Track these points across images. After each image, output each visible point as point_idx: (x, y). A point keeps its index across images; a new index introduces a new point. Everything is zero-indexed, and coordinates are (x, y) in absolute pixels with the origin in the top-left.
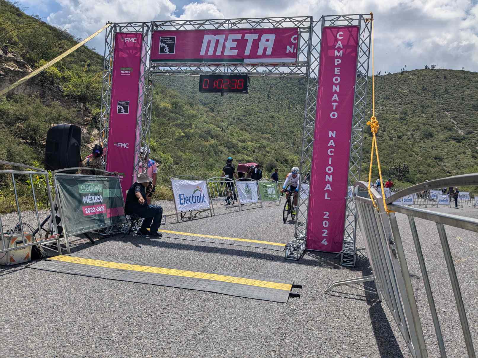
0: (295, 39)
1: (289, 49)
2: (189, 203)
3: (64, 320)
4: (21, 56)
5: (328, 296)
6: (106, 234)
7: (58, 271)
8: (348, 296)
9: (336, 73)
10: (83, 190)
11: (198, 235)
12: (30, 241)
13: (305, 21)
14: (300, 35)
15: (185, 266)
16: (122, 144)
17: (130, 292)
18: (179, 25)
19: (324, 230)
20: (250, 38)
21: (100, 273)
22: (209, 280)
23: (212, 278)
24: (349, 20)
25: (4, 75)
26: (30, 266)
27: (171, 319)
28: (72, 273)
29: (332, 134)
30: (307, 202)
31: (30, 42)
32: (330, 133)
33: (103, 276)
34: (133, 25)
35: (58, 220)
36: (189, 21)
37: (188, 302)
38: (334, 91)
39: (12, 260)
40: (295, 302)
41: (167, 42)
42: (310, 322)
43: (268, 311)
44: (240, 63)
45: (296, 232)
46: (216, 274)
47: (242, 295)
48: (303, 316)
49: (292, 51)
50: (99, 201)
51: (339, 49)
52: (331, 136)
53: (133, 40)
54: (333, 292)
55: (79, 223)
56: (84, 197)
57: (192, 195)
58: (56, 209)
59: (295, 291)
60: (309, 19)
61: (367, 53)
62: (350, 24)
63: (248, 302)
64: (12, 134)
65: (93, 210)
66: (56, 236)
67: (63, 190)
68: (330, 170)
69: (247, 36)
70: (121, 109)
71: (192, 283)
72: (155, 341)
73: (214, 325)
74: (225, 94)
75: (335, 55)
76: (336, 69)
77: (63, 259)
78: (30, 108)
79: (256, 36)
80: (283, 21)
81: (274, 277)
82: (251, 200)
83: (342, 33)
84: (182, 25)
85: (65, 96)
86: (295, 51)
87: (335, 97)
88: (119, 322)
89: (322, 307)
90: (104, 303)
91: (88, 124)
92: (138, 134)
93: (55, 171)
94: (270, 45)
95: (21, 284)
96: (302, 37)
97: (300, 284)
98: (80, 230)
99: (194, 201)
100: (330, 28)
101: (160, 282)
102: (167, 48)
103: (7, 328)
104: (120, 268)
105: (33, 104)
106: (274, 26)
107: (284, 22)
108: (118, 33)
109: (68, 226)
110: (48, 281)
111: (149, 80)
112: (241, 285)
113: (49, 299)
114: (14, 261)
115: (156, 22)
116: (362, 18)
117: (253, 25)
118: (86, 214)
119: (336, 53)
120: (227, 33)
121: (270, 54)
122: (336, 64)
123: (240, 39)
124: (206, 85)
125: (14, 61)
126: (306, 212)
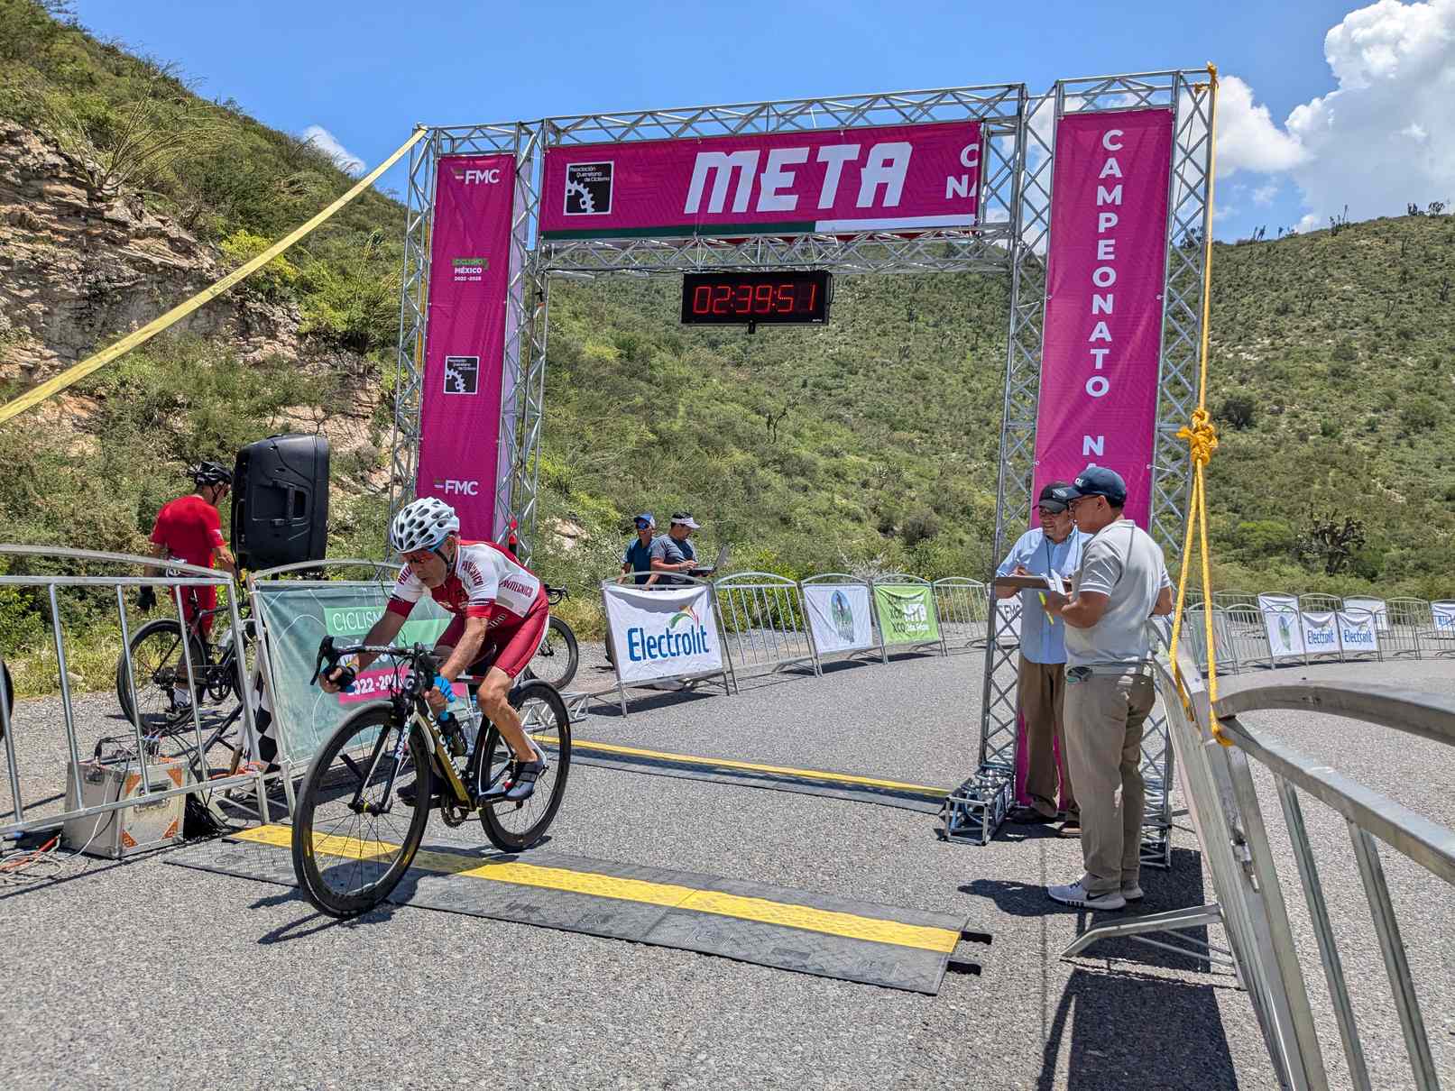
0: (971, 156)
1: (955, 187)
2: (659, 657)
3: (258, 1037)
4: (182, 220)
5: (1073, 969)
9: (1101, 256)
10: (339, 626)
12: (178, 782)
13: (1000, 100)
14: (987, 143)
16: (458, 483)
17: (460, 949)
18: (623, 125)
20: (836, 157)
23: (708, 904)
24: (1141, 90)
25: (131, 279)
26: (179, 859)
27: (573, 1043)
29: (1094, 445)
31: (209, 181)
32: (1088, 440)
34: (488, 133)
35: (264, 719)
36: (651, 114)
37: (629, 985)
38: (1095, 311)
39: (128, 841)
40: (964, 988)
41: (588, 180)
42: (1006, 1059)
43: (874, 1019)
44: (805, 234)
45: (983, 753)
46: (723, 891)
47: (796, 962)
48: (987, 1038)
49: (963, 192)
51: (1110, 183)
52: (1091, 450)
53: (487, 176)
55: (325, 726)
57: (668, 631)
58: (259, 684)
59: (970, 952)
60: (1014, 94)
61: (1200, 190)
62: (1144, 104)
63: (818, 988)
65: (368, 685)
66: (255, 768)
67: (280, 628)
69: (825, 153)
70: (456, 380)
71: (645, 921)
73: (702, 1063)
74: (760, 329)
75: (1100, 202)
76: (1102, 243)
77: (274, 837)
80: (932, 102)
81: (907, 906)
82: (852, 640)
83: (1119, 133)
84: (630, 127)
85: (306, 335)
86: (973, 193)
87: (1102, 331)
88: (418, 1047)
90: (380, 985)
91: (373, 415)
92: (503, 453)
93: (259, 573)
94: (896, 178)
95: (145, 919)
96: (994, 149)
97: (985, 929)
99: (674, 650)
100: (1080, 116)
102: (587, 197)
103: (94, 1061)
104: (436, 869)
106: (907, 118)
107: (937, 104)
108: (445, 158)
109: (293, 734)
110: (225, 907)
111: (534, 293)
112: (796, 933)
113: (222, 965)
115: (553, 121)
116: (1182, 84)
117: (843, 119)
119: (1102, 194)
120: (765, 143)
121: (896, 203)
122: (1102, 227)
123: (805, 161)
124: (702, 305)
125: (163, 236)
126: (1015, 690)
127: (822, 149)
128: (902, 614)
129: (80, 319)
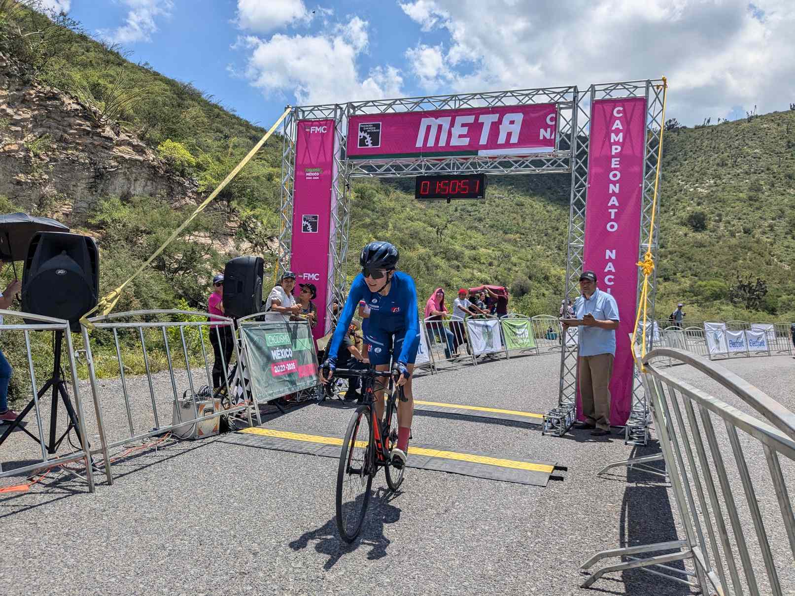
0: (551, 119)
1: (543, 134)
4: (138, 135)
5: (602, 479)
6: (294, 400)
7: (256, 445)
9: (613, 166)
10: (271, 341)
12: (217, 409)
13: (566, 93)
14: (559, 113)
16: (309, 274)
18: (385, 105)
20: (487, 120)
21: (308, 448)
22: (443, 459)
23: (447, 456)
25: (115, 167)
26: (222, 440)
28: (274, 448)
29: (611, 254)
31: (150, 114)
32: (608, 252)
33: (312, 453)
34: (320, 108)
35: (247, 381)
36: (400, 100)
37: (422, 482)
38: (611, 192)
39: (201, 433)
40: (556, 485)
41: (369, 131)
42: (575, 506)
43: (521, 494)
44: (473, 156)
45: (560, 397)
46: (452, 451)
47: (487, 476)
48: (567, 500)
49: (548, 137)
50: (288, 356)
51: (617, 132)
52: (610, 257)
53: (321, 130)
54: (608, 474)
55: (269, 385)
56: (272, 351)
58: (243, 367)
59: (557, 473)
60: (572, 90)
62: (632, 95)
63: (497, 484)
64: (133, 255)
65: (283, 368)
66: (246, 403)
69: (482, 118)
70: (308, 226)
71: (423, 462)
73: (458, 505)
75: (612, 141)
76: (613, 160)
77: (257, 431)
78: (157, 216)
79: (495, 117)
80: (533, 94)
81: (530, 458)
83: (621, 109)
84: (390, 105)
85: (201, 192)
86: (553, 137)
87: (614, 201)
89: (592, 491)
91: (236, 233)
93: (240, 319)
94: (516, 129)
95: (222, 460)
98: (270, 395)
100: (603, 102)
102: (369, 139)
104: (330, 443)
105: (160, 209)
106: (520, 101)
107: (536, 94)
108: (300, 120)
110: (251, 456)
111: (345, 186)
112: (486, 466)
114: (202, 434)
115: (354, 104)
116: (650, 86)
117: (490, 102)
118: (275, 373)
119: (613, 137)
120: (454, 114)
121: (516, 141)
122: (614, 152)
123: (472, 121)
124: (425, 190)
125: (130, 144)
126: (575, 368)
127: (481, 116)
128: (516, 334)
129: (91, 188)
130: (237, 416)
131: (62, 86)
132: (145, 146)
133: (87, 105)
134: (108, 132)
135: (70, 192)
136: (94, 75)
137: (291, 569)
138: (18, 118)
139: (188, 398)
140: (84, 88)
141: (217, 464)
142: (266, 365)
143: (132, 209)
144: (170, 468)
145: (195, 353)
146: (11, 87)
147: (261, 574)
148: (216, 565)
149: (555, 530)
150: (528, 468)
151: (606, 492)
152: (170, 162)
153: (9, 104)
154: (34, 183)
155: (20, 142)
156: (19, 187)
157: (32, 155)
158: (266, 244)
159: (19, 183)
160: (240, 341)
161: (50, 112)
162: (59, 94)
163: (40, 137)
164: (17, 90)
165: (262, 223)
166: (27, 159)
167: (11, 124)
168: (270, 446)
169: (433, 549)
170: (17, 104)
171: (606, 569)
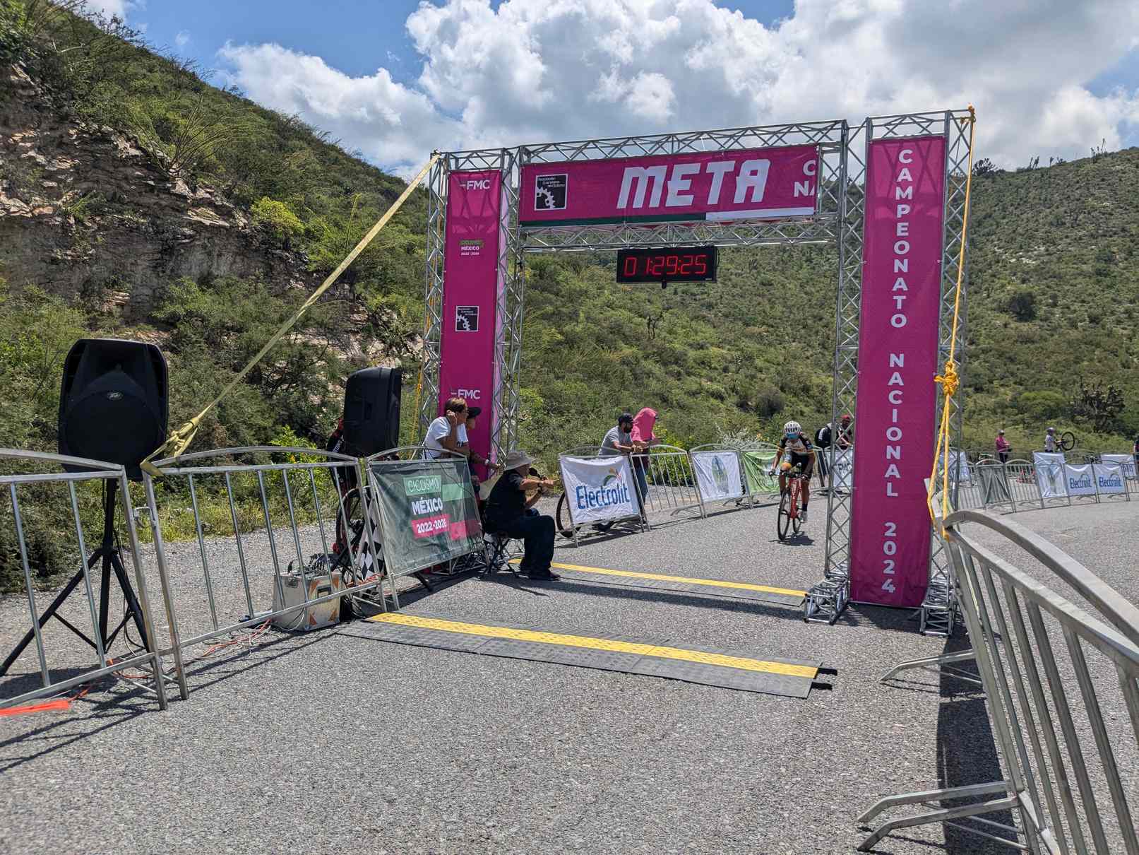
0: (810, 168)
1: (800, 189)
2: (597, 506)
4: (223, 192)
5: (888, 687)
6: (446, 571)
7: (391, 640)
8: (928, 688)
9: (899, 234)
11: (623, 573)
12: (337, 586)
14: (822, 159)
15: (610, 634)
16: (466, 391)
17: (528, 676)
18: (573, 149)
19: (886, 562)
20: (719, 170)
21: (465, 643)
22: (659, 658)
23: (664, 653)
25: (191, 236)
26: (343, 631)
27: (608, 718)
28: (417, 643)
29: (897, 360)
30: (848, 502)
31: (239, 161)
32: (893, 357)
33: (472, 650)
34: (480, 154)
35: (378, 546)
36: (593, 142)
37: (629, 693)
38: (896, 271)
39: (313, 621)
40: (822, 696)
41: (550, 186)
42: (849, 727)
43: (772, 710)
44: (699, 221)
45: (827, 566)
46: (672, 647)
47: (723, 683)
48: (838, 719)
49: (805, 192)
50: (436, 509)
51: (904, 185)
53: (482, 184)
54: (897, 680)
55: (408, 552)
56: (413, 503)
57: (602, 488)
59: (823, 679)
60: (839, 126)
62: (925, 132)
63: (736, 696)
64: (217, 363)
65: (429, 526)
66: (377, 577)
67: (383, 491)
68: (894, 434)
69: (712, 167)
70: (463, 322)
71: (630, 662)
72: (591, 747)
73: (680, 728)
75: (898, 197)
76: (899, 225)
77: (393, 619)
78: (250, 306)
79: (729, 166)
80: (784, 131)
81: (784, 655)
83: (910, 152)
84: (580, 150)
85: (313, 272)
86: (812, 193)
87: (901, 284)
88: (526, 719)
89: (874, 705)
90: (491, 692)
91: (362, 330)
92: (497, 369)
93: (369, 458)
94: (760, 182)
97: (834, 668)
98: (411, 566)
99: (606, 501)
100: (884, 141)
101: (573, 660)
102: (550, 198)
104: (498, 636)
105: (255, 297)
106: (766, 142)
107: (788, 132)
108: (453, 173)
109: (392, 557)
111: (516, 263)
112: (720, 668)
114: (315, 623)
115: (527, 148)
116: (952, 118)
117: (723, 144)
118: (417, 534)
119: (899, 192)
120: (671, 161)
121: (760, 200)
122: (900, 213)
123: (698, 172)
124: (630, 270)
125: (210, 204)
126: (848, 523)
128: (762, 473)
129: (156, 267)
130: (364, 597)
131: (115, 123)
132: (232, 206)
133: (151, 149)
134: (181, 187)
135: (126, 273)
136: (160, 107)
137: (442, 824)
138: (52, 169)
139: (295, 571)
140: (146, 126)
141: (337, 667)
142: (405, 523)
143: (215, 297)
144: (269, 675)
145: (303, 504)
146: (43, 126)
147: (400, 832)
148: (335, 818)
149: (819, 765)
150: (780, 671)
151: (893, 707)
152: (268, 227)
153: (39, 148)
154: (75, 262)
155: (55, 203)
156: (54, 267)
157: (72, 221)
158: (405, 345)
159: (54, 261)
160: (368, 490)
161: (97, 159)
162: (110, 134)
163: (84, 195)
164: (51, 129)
165: (399, 315)
166: (65, 228)
167: (43, 177)
168: (411, 641)
169: (645, 793)
170: (50, 149)
171: (893, 824)
